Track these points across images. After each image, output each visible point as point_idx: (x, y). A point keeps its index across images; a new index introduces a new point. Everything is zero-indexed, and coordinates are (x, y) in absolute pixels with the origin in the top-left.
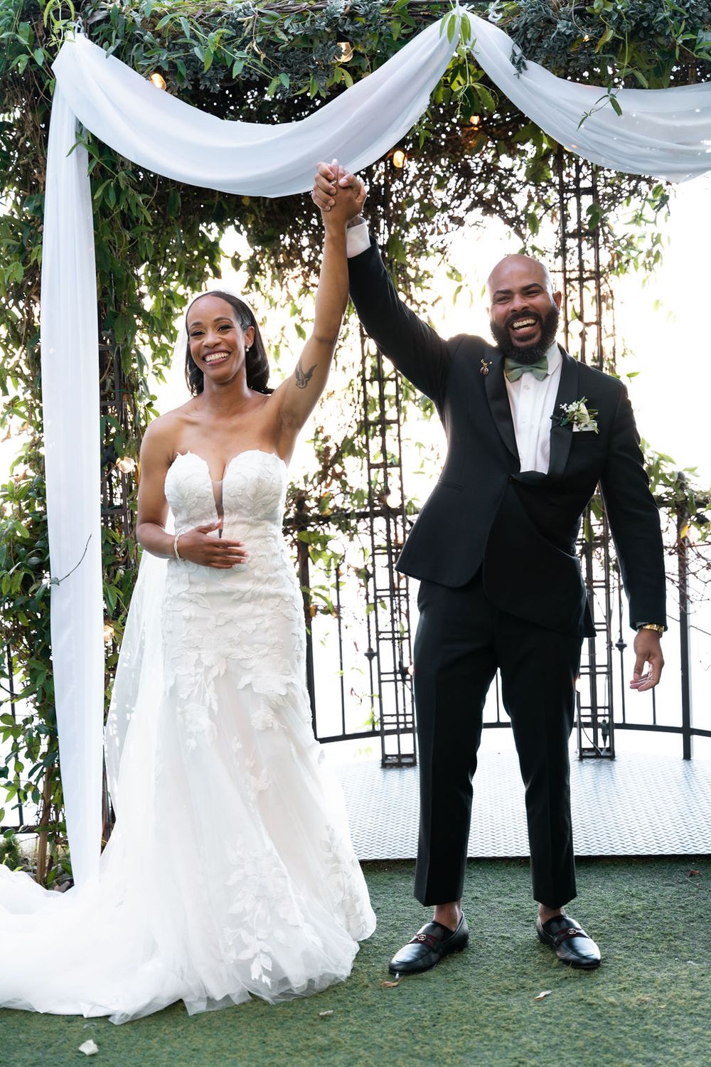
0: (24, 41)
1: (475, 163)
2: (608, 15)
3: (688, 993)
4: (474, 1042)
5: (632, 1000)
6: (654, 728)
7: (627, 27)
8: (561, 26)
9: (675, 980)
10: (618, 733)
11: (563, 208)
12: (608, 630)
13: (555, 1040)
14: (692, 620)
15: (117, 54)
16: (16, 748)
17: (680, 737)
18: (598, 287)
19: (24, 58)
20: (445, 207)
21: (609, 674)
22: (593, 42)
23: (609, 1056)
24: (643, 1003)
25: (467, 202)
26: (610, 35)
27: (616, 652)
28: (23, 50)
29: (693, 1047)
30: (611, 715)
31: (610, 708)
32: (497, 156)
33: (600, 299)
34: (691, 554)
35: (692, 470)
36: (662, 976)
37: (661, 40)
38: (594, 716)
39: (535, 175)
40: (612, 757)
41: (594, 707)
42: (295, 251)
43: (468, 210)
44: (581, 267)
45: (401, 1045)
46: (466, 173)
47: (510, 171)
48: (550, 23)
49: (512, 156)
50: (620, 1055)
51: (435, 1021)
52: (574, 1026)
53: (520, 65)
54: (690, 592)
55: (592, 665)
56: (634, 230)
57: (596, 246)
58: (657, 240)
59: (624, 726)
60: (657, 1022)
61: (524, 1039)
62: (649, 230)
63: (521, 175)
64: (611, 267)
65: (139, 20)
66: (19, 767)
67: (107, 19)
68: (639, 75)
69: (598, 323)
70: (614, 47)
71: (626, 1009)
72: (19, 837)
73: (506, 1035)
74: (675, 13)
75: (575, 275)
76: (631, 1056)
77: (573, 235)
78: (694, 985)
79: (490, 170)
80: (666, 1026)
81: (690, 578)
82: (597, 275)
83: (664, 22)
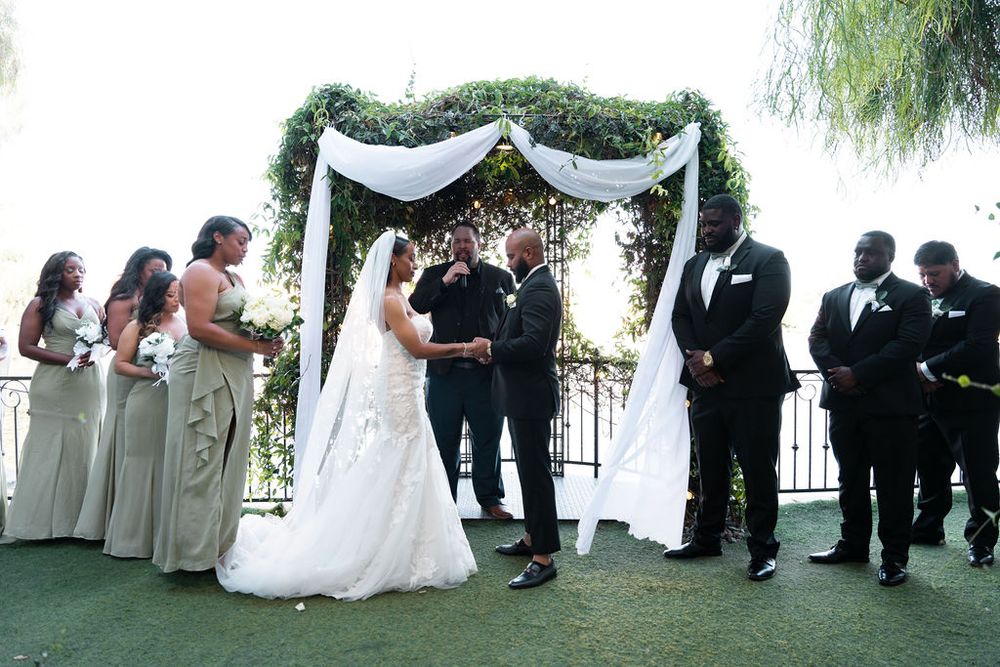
0: (306, 131)
1: (510, 211)
2: (573, 125)
3: (600, 585)
4: (496, 608)
5: (573, 588)
6: (582, 463)
7: (582, 131)
8: (552, 127)
9: (593, 579)
10: (566, 465)
11: (548, 231)
12: (562, 418)
13: (535, 608)
14: (599, 414)
15: (348, 135)
16: (284, 460)
17: (593, 467)
18: (563, 265)
19: (306, 138)
20: (497, 228)
21: (562, 438)
22: (567, 136)
23: (562, 616)
24: (578, 589)
25: (506, 226)
26: (574, 133)
27: (566, 428)
28: (306, 134)
29: (604, 612)
30: (563, 457)
31: (562, 453)
32: (520, 207)
33: (563, 271)
34: (600, 384)
35: (601, 347)
36: (587, 576)
37: (598, 138)
38: (555, 457)
39: (536, 215)
40: (563, 476)
41: (555, 452)
42: (430, 243)
43: (506, 230)
44: (555, 257)
45: (459, 610)
46: (505, 213)
47: (526, 214)
48: (547, 127)
49: (526, 208)
50: (568, 616)
51: (476, 596)
52: (545, 601)
53: (534, 146)
54: (599, 401)
55: (555, 434)
56: (578, 241)
57: (563, 249)
58: (587, 244)
59: (568, 462)
60: (586, 600)
61: (520, 607)
62: (583, 241)
63: (530, 215)
64: (568, 256)
65: (359, 119)
66: (285, 469)
67: (345, 121)
68: (586, 152)
69: (562, 281)
70: (576, 138)
71: (570, 593)
72: (284, 503)
73: (512, 605)
74: (604, 126)
75: (552, 259)
76: (573, 616)
77: (552, 242)
78: (603, 581)
79: (517, 212)
80: (590, 601)
81: (599, 395)
82: (562, 260)
83: (599, 129)
